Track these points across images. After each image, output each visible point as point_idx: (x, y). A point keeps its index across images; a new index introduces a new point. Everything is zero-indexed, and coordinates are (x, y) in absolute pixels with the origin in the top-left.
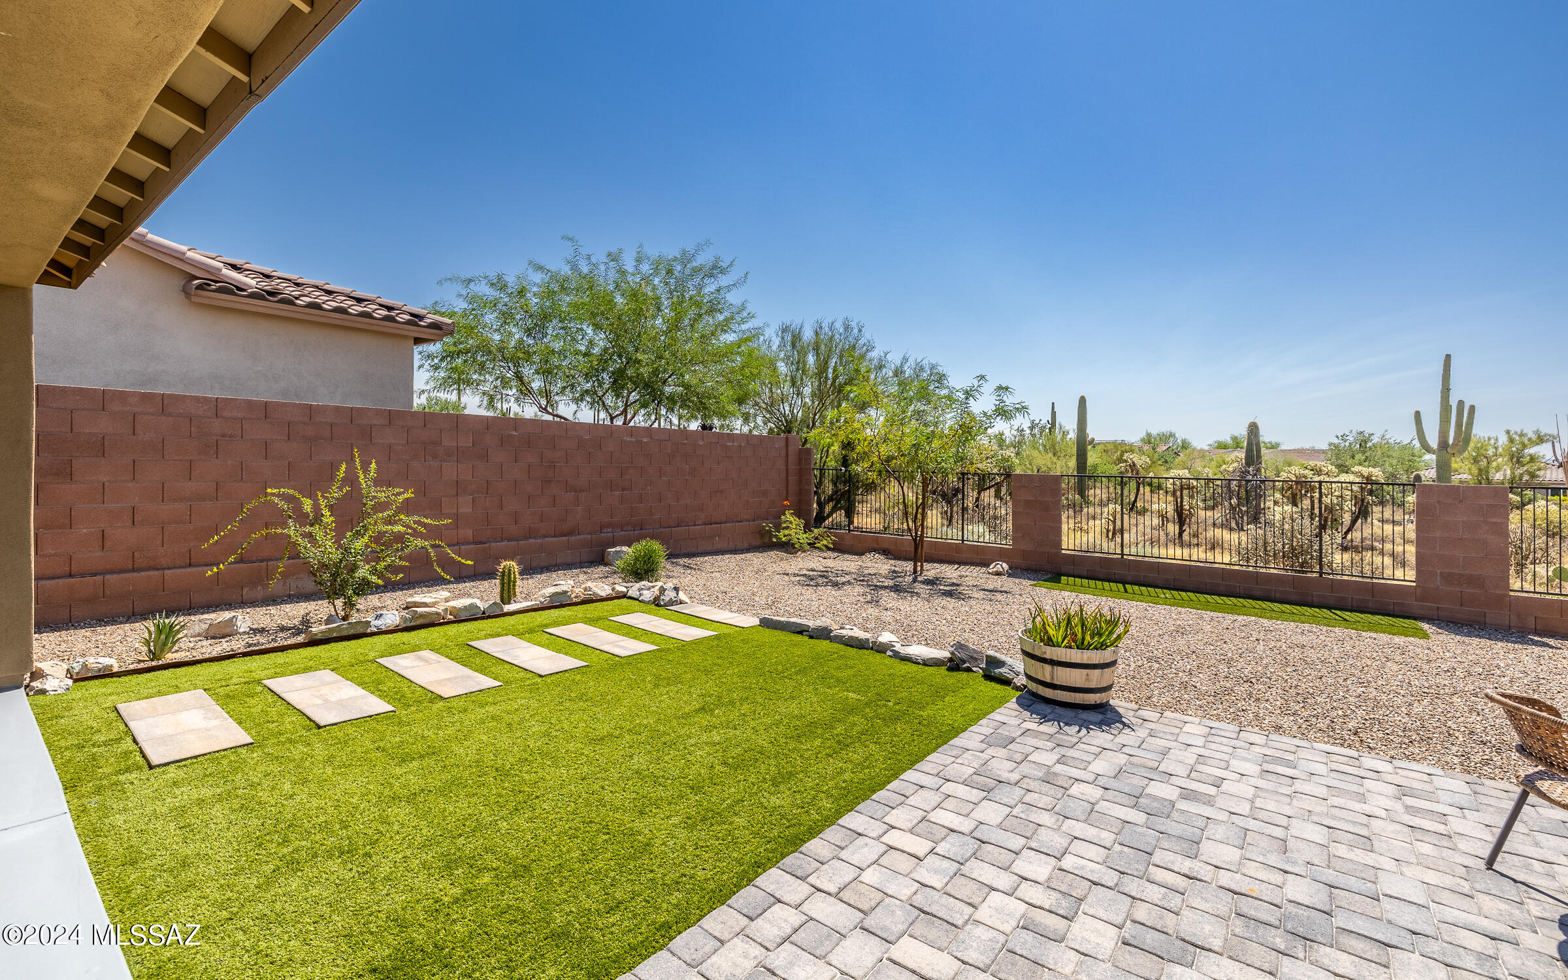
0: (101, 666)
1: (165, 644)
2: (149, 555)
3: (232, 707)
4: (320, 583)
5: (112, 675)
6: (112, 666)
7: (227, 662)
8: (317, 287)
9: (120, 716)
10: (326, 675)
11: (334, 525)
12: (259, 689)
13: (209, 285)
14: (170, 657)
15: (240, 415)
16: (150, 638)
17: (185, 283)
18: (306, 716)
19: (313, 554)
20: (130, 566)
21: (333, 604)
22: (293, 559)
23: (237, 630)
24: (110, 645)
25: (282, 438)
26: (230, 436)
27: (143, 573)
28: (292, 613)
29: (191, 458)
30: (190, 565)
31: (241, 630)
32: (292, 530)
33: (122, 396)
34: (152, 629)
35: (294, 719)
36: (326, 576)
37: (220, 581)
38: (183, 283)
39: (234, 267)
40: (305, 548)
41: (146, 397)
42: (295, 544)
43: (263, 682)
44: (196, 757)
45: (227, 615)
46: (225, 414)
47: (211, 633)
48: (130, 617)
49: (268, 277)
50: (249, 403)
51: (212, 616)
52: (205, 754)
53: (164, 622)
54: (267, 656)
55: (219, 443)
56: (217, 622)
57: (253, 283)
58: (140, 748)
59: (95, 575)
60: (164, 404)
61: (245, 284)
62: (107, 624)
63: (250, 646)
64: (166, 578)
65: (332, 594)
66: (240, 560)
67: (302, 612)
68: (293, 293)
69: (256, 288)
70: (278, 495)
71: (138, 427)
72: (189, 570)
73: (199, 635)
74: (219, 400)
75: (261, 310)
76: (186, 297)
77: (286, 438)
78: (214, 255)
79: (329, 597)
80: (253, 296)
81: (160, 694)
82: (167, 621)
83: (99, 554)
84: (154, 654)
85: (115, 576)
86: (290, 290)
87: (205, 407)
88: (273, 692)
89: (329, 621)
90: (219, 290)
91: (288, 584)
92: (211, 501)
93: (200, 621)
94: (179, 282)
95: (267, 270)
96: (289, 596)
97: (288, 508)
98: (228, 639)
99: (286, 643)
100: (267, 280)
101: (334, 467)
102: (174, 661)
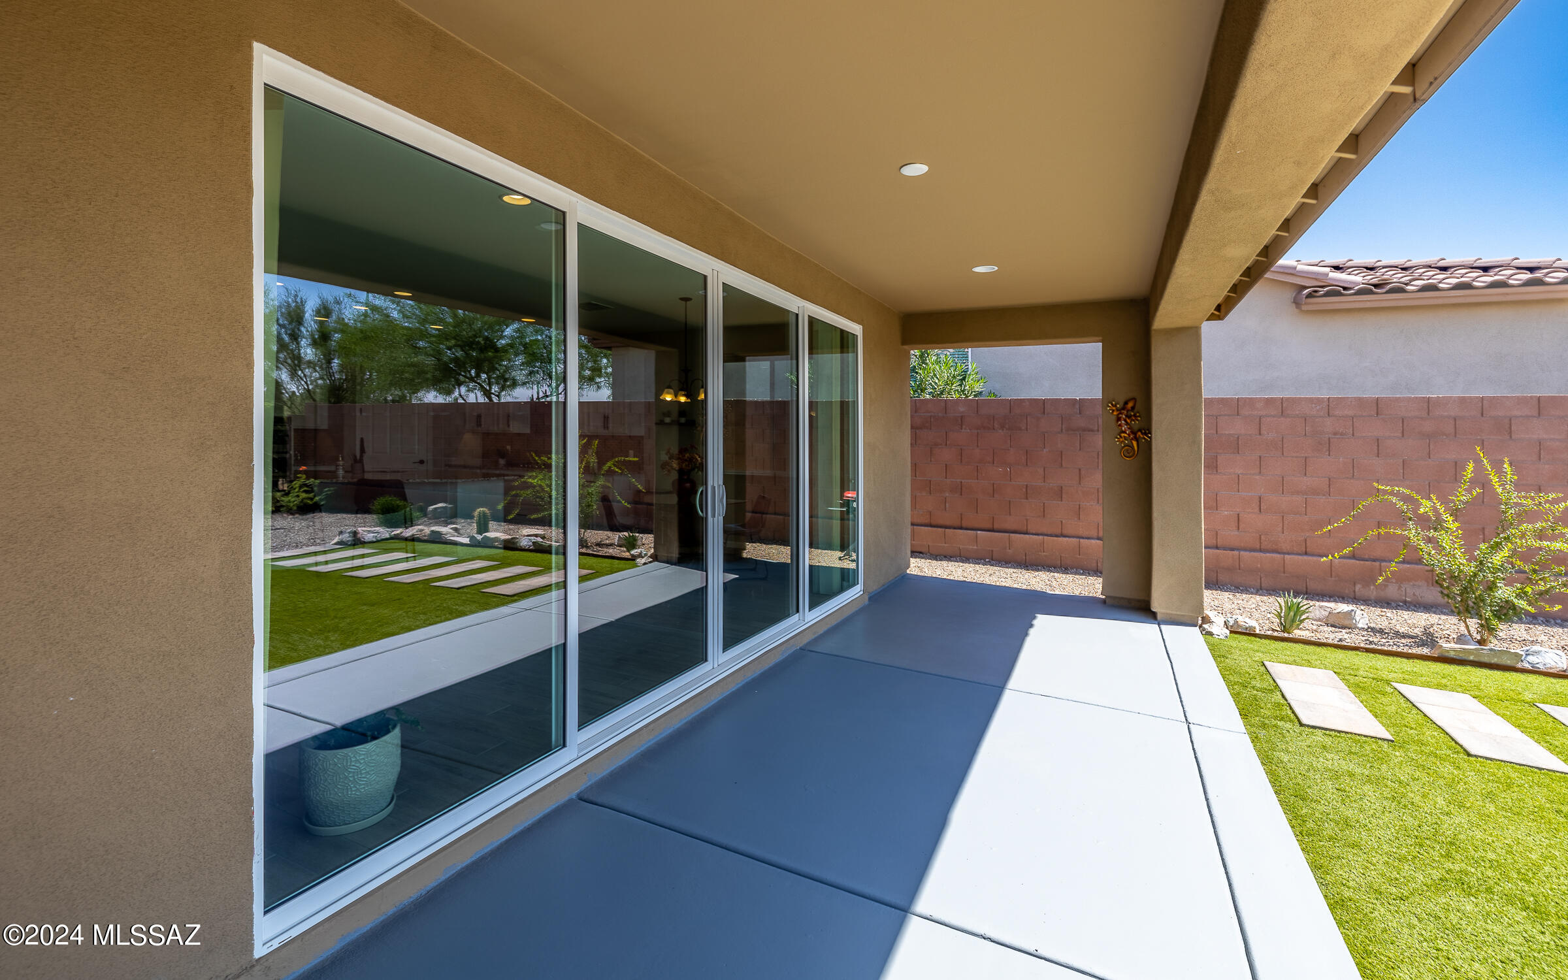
0: (1247, 625)
1: (1293, 621)
2: (1272, 539)
3: (1364, 697)
4: (1448, 596)
5: (1255, 635)
6: (1255, 628)
7: (1350, 652)
8: (1430, 267)
9: (1268, 671)
10: (1466, 700)
11: (1460, 532)
12: (1389, 690)
13: (1316, 291)
14: (1297, 633)
15: (1350, 413)
16: (1281, 612)
17: (1296, 295)
18: (1450, 736)
19: (1440, 563)
20: (1258, 547)
21: (1465, 622)
22: (1408, 563)
23: (1355, 624)
24: (1249, 610)
25: (1395, 435)
26: (1342, 434)
27: (1268, 554)
28: (1415, 621)
29: (1306, 455)
30: (1306, 553)
31: (1360, 625)
32: (1413, 533)
33: (1251, 402)
34: (1283, 604)
35: (1436, 734)
36: (1456, 590)
37: (1333, 573)
38: (1294, 296)
39: (1337, 268)
40: (1429, 554)
41: (1269, 402)
42: (1416, 549)
43: (1392, 683)
44: (1339, 732)
45: (1343, 607)
46: (1337, 412)
47: (1331, 621)
48: (1258, 590)
49: (1371, 269)
50: (1360, 400)
51: (1332, 605)
52: (1347, 733)
53: (1292, 600)
54: (1391, 658)
55: (1331, 440)
56: (1336, 611)
57: (1359, 279)
58: (1289, 704)
59: (1232, 550)
60: (1283, 406)
61: (1351, 282)
62: (1242, 592)
63: (1371, 643)
64: (1286, 562)
65: (1465, 610)
66: (1353, 556)
67: (1423, 623)
68: (1403, 280)
69: (1363, 284)
70: (1397, 495)
71: (1263, 428)
72: (1305, 557)
73: (1319, 620)
74: (1331, 400)
75: (1368, 305)
76: (1297, 308)
77: (1400, 435)
78: (1316, 261)
79: (1459, 613)
80: (1361, 292)
81: (1295, 663)
82: (1295, 601)
83: (1237, 533)
84: (1284, 627)
85: (1247, 553)
86: (1398, 277)
87: (1318, 407)
88: (1405, 697)
89: (1460, 639)
90: (1327, 294)
91: (1403, 589)
92: (1324, 495)
93: (1321, 607)
94: (1289, 294)
95: (1369, 261)
96: (1405, 602)
97: (1408, 509)
98: (1348, 631)
99: (1410, 651)
100: (1372, 272)
101: (1459, 467)
102: (1302, 637)
